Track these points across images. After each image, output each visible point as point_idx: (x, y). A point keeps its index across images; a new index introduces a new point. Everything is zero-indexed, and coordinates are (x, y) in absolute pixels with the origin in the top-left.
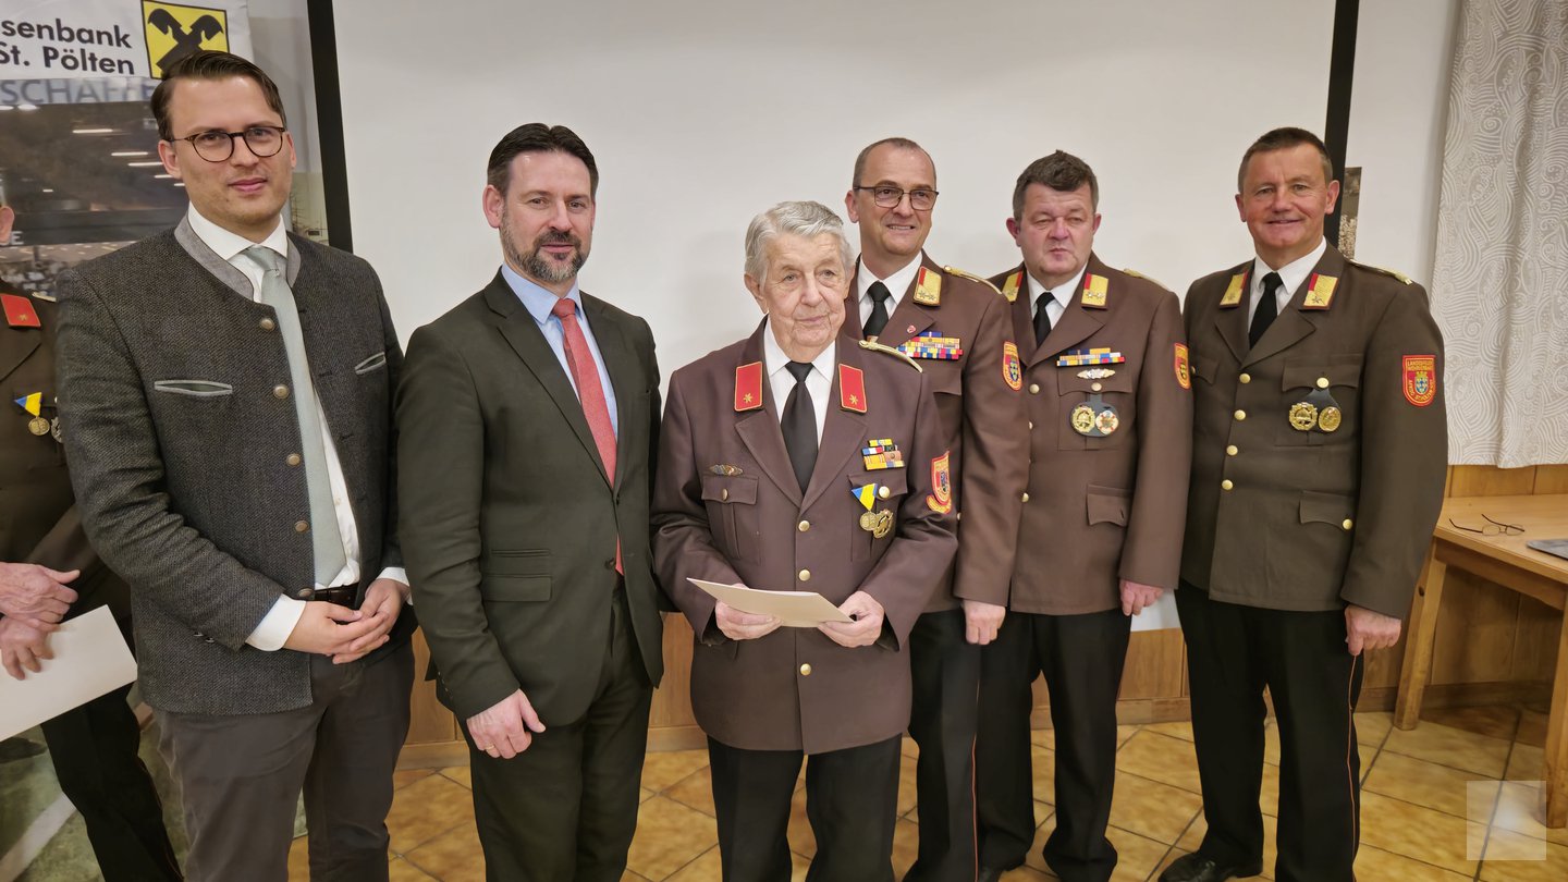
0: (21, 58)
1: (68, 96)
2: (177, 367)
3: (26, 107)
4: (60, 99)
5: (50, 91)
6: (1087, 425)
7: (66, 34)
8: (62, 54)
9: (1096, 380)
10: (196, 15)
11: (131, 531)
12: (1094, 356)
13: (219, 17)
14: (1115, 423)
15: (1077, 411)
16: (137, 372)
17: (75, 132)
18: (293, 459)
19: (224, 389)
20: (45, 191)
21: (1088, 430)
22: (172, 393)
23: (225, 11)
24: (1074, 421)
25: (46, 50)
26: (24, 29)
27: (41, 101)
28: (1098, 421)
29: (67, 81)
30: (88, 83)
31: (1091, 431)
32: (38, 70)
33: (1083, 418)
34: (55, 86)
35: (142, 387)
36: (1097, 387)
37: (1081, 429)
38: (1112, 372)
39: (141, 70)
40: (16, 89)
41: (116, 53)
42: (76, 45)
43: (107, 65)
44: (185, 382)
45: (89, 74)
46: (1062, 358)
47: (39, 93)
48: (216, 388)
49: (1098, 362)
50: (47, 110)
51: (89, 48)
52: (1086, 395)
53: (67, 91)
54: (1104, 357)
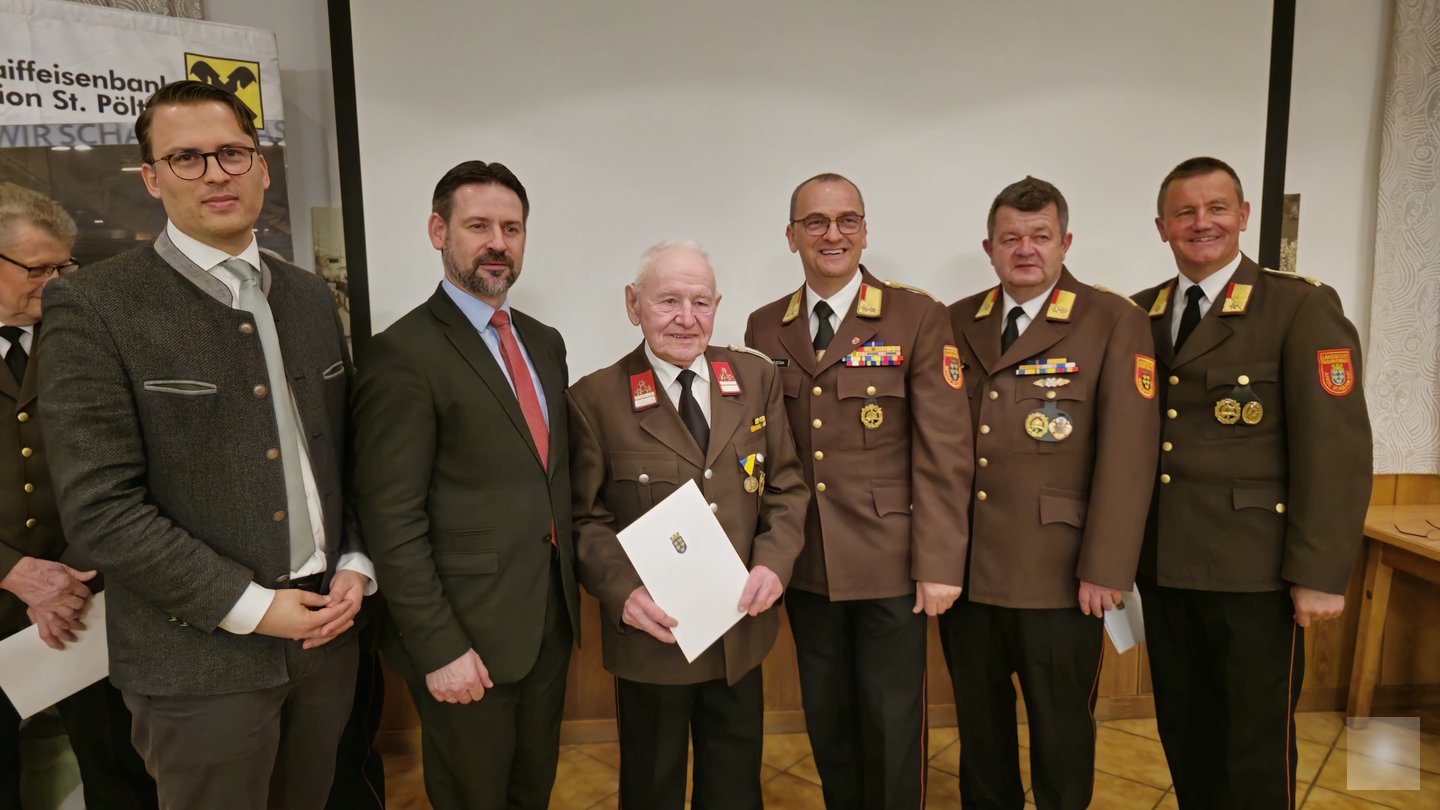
0: (79, 105)
1: (119, 139)
2: (166, 368)
3: (82, 147)
4: (111, 140)
5: (103, 134)
6: (1040, 430)
7: (118, 84)
8: (114, 101)
9: (1052, 388)
10: (233, 67)
11: (113, 521)
12: (1051, 366)
13: (253, 68)
14: (1068, 429)
15: (1031, 417)
16: (126, 373)
17: (124, 169)
18: (272, 454)
19: (210, 388)
20: (97, 222)
21: (1040, 435)
22: (161, 392)
23: (258, 63)
24: (1028, 425)
25: (100, 97)
26: (82, 80)
27: (95, 142)
28: (1052, 427)
29: (118, 125)
31: (1044, 436)
32: (93, 116)
33: (1038, 422)
34: (107, 130)
35: (130, 386)
36: (1052, 395)
37: (1034, 434)
38: (1067, 381)
40: (73, 131)
42: (127, 93)
44: (172, 382)
46: (1021, 367)
47: (92, 135)
48: (201, 387)
49: (1053, 371)
50: (100, 151)
51: (138, 96)
52: (1041, 402)
53: (117, 133)
54: (1061, 366)
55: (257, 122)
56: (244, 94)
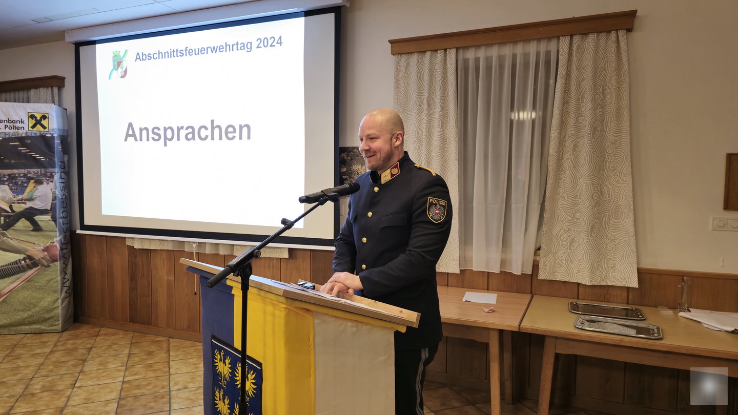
4: (7, 136)
5: (5, 135)
7: (10, 122)
8: (9, 126)
10: (41, 115)
17: (10, 144)
23: (48, 113)
25: (5, 125)
29: (9, 132)
30: (14, 132)
32: (3, 130)
34: (5, 133)
39: (26, 129)
41: (20, 125)
42: (12, 124)
43: (18, 128)
45: (14, 130)
47: (3, 136)
50: (4, 139)
51: (14, 124)
53: (9, 135)
55: (47, 130)
56: (44, 122)
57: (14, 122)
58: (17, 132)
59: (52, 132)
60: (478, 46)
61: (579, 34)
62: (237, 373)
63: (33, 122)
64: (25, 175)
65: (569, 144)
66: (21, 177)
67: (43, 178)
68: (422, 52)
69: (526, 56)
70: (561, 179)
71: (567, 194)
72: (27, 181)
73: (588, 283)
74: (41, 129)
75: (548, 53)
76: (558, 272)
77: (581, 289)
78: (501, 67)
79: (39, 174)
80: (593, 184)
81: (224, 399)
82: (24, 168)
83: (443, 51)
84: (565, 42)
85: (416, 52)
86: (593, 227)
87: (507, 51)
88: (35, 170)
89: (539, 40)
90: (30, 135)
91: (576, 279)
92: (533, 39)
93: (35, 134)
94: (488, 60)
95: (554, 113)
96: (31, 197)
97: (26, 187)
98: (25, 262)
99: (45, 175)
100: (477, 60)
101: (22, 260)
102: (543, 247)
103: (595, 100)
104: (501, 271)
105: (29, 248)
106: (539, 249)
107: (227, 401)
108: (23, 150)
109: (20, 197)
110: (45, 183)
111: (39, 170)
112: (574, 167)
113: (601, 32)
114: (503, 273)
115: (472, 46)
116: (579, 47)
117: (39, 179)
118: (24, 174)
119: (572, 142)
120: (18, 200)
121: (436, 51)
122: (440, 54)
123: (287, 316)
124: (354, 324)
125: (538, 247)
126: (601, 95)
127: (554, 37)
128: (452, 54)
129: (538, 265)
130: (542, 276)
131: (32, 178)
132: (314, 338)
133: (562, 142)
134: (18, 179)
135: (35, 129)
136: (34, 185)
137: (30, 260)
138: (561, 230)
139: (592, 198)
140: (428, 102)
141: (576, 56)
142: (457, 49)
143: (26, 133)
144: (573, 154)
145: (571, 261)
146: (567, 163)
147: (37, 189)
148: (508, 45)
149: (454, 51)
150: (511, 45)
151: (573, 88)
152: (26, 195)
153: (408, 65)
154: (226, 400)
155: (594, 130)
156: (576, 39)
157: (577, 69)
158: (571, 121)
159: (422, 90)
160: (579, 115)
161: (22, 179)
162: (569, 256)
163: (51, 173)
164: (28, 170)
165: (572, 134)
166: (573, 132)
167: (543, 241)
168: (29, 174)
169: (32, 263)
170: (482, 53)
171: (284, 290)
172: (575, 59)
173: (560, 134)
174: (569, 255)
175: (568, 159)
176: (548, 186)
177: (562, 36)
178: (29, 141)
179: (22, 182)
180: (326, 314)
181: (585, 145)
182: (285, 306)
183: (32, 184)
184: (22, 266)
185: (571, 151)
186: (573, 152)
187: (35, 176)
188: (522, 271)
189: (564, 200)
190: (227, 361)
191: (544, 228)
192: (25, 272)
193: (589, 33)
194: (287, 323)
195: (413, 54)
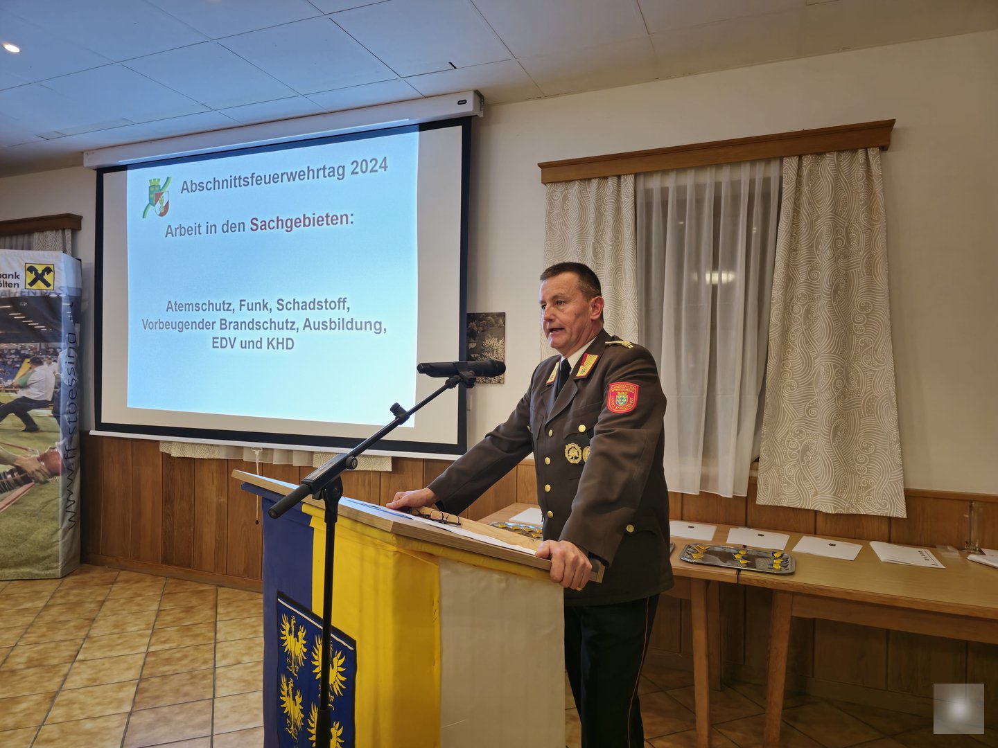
10: (44, 267)
23: (54, 265)
30: (4, 291)
39: (22, 286)
41: (13, 281)
42: (2, 279)
43: (10, 285)
45: (5, 289)
55: (51, 288)
56: (47, 277)
57: (5, 276)
58: (9, 291)
59: (58, 292)
60: (665, 172)
61: (811, 154)
62: (316, 655)
63: (32, 276)
64: (17, 352)
65: (799, 309)
66: (11, 354)
67: (43, 356)
68: (585, 179)
69: (735, 185)
70: (787, 359)
71: (796, 381)
72: (20, 360)
73: (830, 511)
74: (43, 286)
75: (766, 182)
76: (785, 495)
77: (820, 519)
78: (699, 202)
79: (38, 350)
80: (835, 367)
81: (294, 695)
82: (17, 342)
83: (615, 179)
84: (790, 164)
85: (577, 180)
86: (836, 429)
87: (708, 178)
88: (32, 345)
89: (753, 162)
90: (26, 294)
91: (812, 505)
92: (745, 162)
93: (35, 293)
94: (681, 190)
95: (777, 264)
96: (26, 383)
97: (19, 368)
98: (13, 476)
99: (47, 353)
100: (664, 191)
101: (8, 473)
102: (763, 456)
103: (836, 247)
104: (700, 492)
105: (19, 456)
106: (757, 460)
107: (299, 699)
108: (16, 316)
109: (9, 382)
110: (45, 363)
111: (38, 344)
112: (807, 342)
113: (843, 151)
114: (704, 495)
115: (657, 172)
116: (811, 173)
117: (38, 358)
118: (16, 350)
119: (803, 306)
120: (6, 387)
121: (606, 178)
122: (611, 182)
123: (398, 564)
124: (503, 577)
125: (755, 456)
126: (845, 240)
127: (775, 158)
128: (628, 183)
129: (757, 484)
130: (762, 500)
131: (28, 356)
132: (440, 602)
133: (789, 306)
134: (8, 357)
135: (34, 287)
136: (29, 365)
137: (20, 474)
138: (788, 432)
139: (835, 387)
140: (595, 249)
141: (807, 185)
142: (636, 175)
143: (22, 292)
144: (805, 324)
145: (805, 479)
146: (797, 337)
147: (34, 371)
148: (708, 169)
149: (631, 178)
150: (714, 170)
151: (803, 230)
152: (17, 380)
153: (565, 198)
154: (297, 697)
155: (835, 289)
156: (807, 161)
157: (810, 203)
158: (802, 277)
159: (586, 233)
160: (812, 268)
161: (14, 356)
162: (801, 471)
163: (55, 350)
164: (23, 344)
165: (804, 295)
166: (804, 292)
167: (762, 449)
168: (24, 350)
169: (22, 478)
170: (671, 181)
171: (394, 523)
172: (805, 188)
173: (785, 294)
174: (800, 469)
175: (797, 330)
176: (770, 369)
177: (786, 157)
178: (25, 304)
179: (13, 362)
180: (459, 562)
181: (823, 311)
182: (395, 549)
183: (26, 364)
184: (8, 482)
185: (801, 320)
186: (805, 319)
187: (31, 353)
188: (734, 493)
189: (792, 390)
190: (301, 634)
191: (764, 430)
192: (12, 491)
193: (825, 153)
194: (397, 577)
195: (573, 183)
